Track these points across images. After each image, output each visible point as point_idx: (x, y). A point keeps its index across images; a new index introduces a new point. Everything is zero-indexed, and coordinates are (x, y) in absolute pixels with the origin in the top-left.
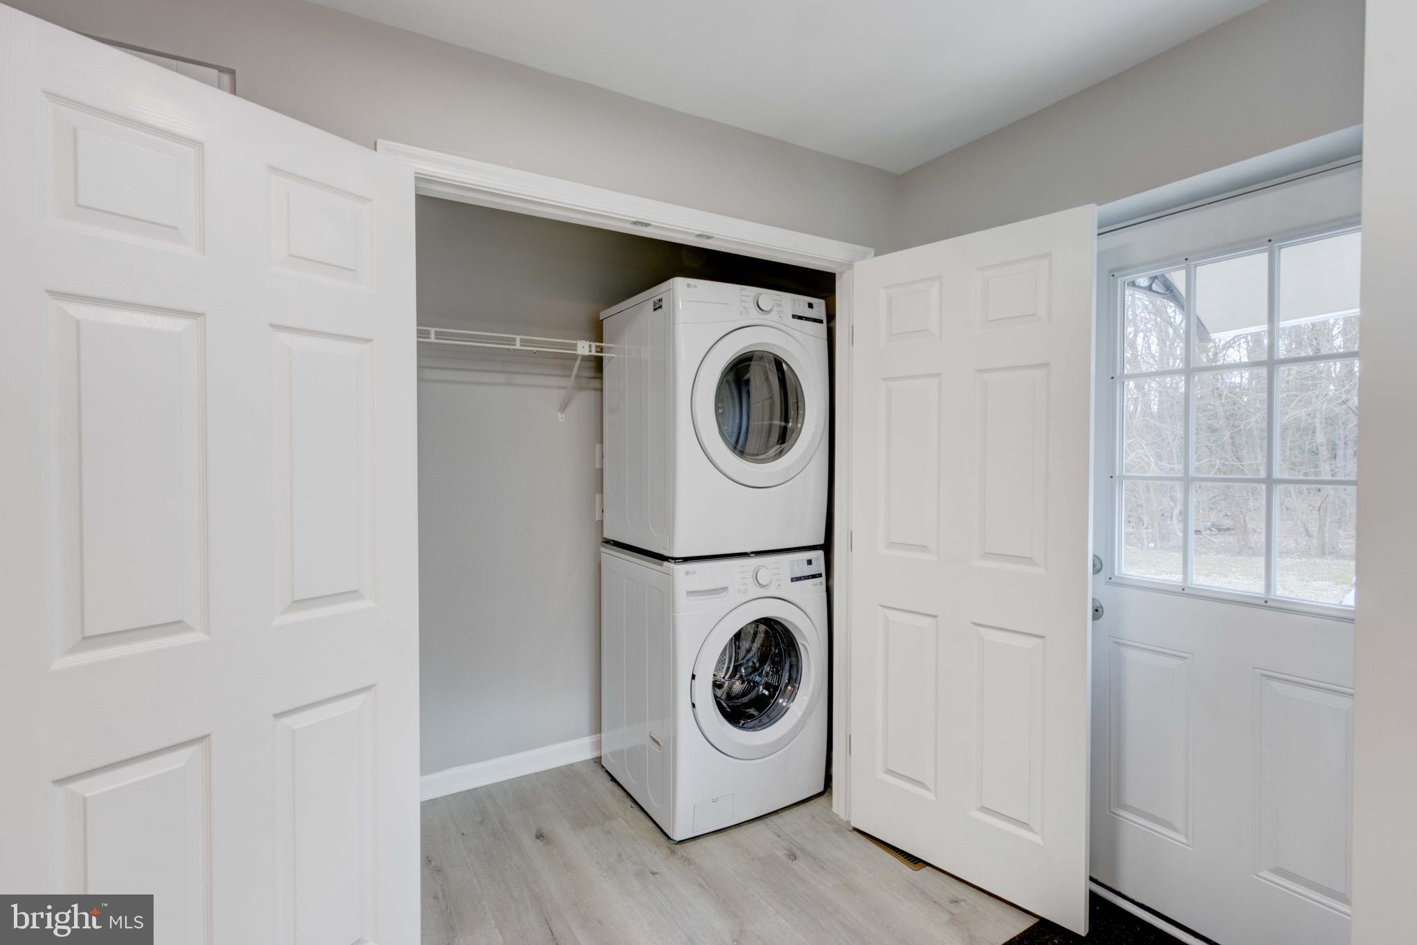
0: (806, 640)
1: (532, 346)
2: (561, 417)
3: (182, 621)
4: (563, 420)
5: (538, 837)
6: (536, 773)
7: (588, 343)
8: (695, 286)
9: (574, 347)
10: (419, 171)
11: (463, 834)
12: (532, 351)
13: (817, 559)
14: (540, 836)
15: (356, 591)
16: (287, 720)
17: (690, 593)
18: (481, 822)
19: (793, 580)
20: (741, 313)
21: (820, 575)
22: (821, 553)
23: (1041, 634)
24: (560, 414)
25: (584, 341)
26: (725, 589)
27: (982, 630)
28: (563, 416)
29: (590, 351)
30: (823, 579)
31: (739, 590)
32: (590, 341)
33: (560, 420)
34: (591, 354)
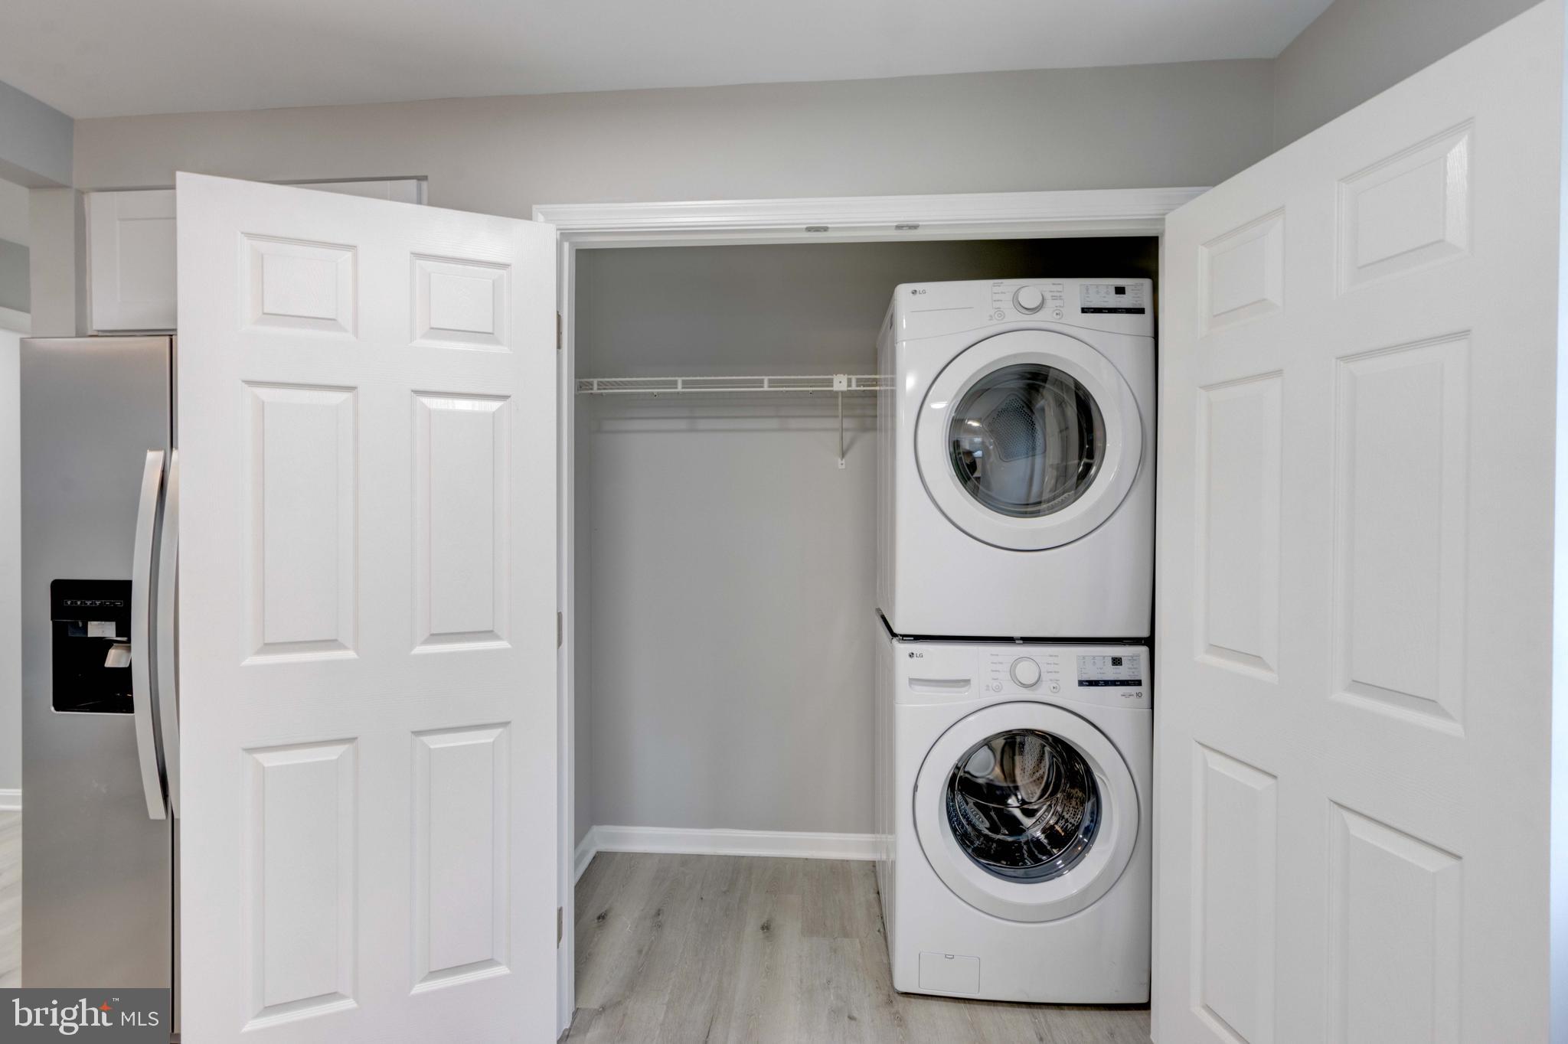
0: (1104, 775)
1: (807, 387)
2: (841, 463)
3: (336, 640)
4: (844, 467)
5: (763, 928)
6: (807, 859)
7: (846, 376)
8: (924, 292)
9: (830, 383)
10: (561, 227)
11: (702, 899)
12: (808, 391)
13: (1133, 658)
14: (766, 927)
15: (492, 631)
16: (425, 739)
17: (913, 681)
18: (725, 892)
19: (1081, 683)
20: (991, 316)
21: (1138, 683)
22: (1143, 651)
23: (1458, 853)
24: (839, 460)
25: (842, 375)
26: (967, 682)
27: (1346, 814)
28: (843, 462)
29: (849, 385)
30: (1144, 689)
31: (988, 686)
32: (848, 375)
33: (840, 467)
34: (850, 389)
